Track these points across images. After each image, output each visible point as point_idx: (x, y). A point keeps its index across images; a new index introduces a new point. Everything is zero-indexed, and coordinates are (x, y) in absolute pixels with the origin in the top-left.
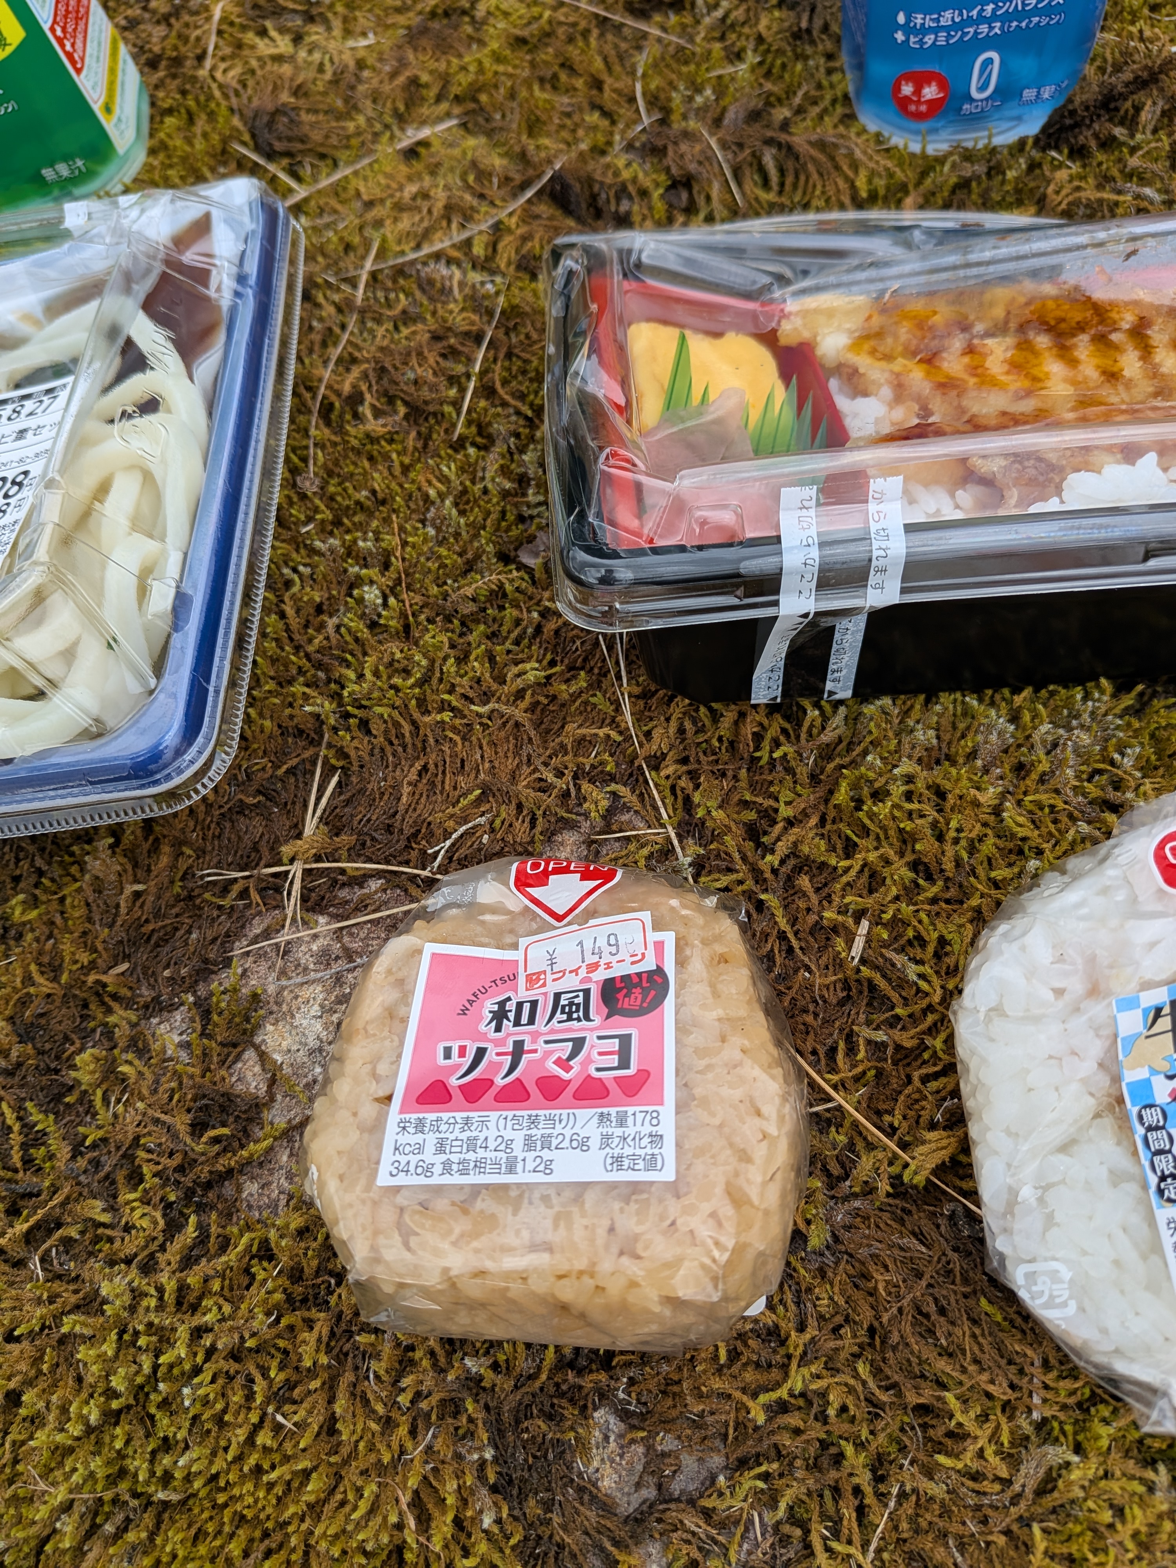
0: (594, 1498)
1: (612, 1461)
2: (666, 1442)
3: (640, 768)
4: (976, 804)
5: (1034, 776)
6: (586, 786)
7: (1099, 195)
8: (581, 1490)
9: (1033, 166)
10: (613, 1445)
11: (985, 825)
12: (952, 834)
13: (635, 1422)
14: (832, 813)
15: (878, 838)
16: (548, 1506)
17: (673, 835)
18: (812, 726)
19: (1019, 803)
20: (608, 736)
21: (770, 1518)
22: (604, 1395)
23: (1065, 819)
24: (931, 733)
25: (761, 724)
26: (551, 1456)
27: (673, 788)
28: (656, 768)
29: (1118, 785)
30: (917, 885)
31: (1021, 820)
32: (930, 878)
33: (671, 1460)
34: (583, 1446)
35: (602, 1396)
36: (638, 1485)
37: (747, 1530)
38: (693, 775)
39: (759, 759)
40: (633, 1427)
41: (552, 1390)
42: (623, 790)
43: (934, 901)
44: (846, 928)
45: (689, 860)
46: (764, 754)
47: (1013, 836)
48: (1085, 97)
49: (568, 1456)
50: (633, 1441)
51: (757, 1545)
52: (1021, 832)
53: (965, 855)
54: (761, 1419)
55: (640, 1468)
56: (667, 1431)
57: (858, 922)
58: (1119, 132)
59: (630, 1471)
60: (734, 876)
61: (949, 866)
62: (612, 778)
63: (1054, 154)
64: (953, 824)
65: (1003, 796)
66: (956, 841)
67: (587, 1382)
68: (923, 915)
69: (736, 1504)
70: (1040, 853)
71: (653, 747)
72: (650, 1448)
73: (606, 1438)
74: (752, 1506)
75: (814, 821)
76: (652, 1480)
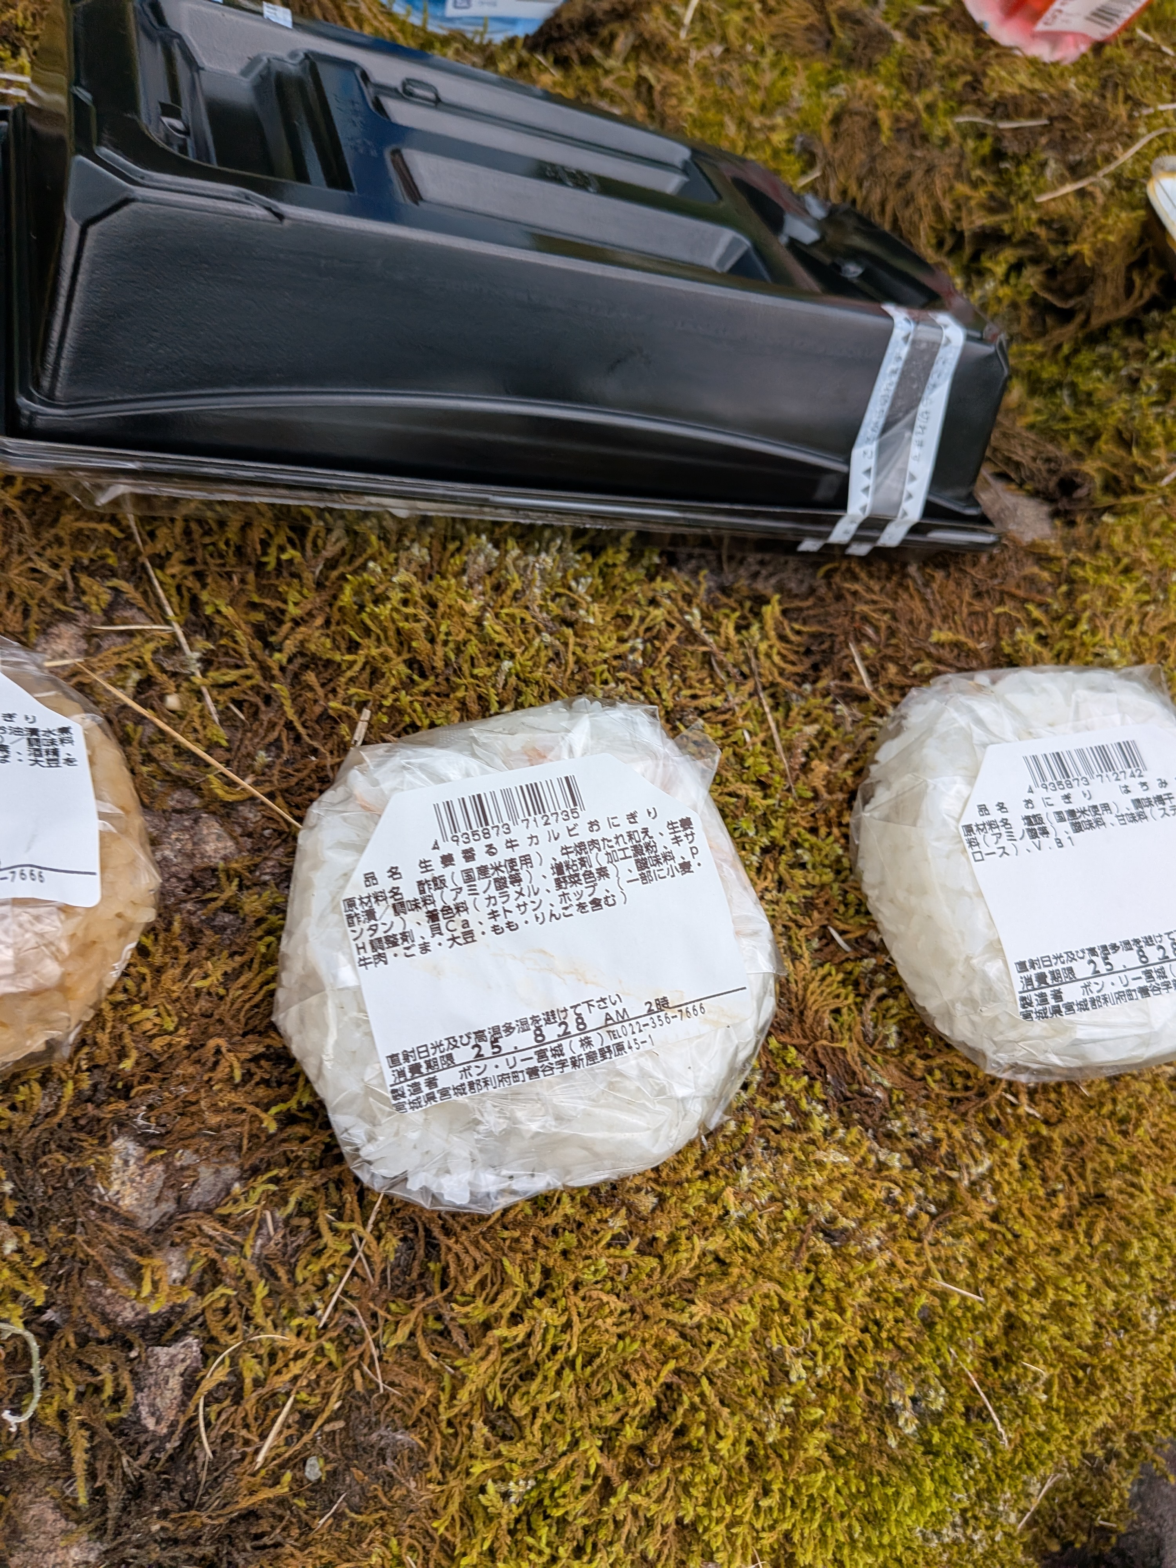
0: (116, 1216)
1: (132, 1181)
2: (184, 1157)
3: (143, 566)
4: (463, 614)
5: (509, 593)
6: (85, 580)
8: (103, 1210)
9: (522, 65)
10: (133, 1167)
11: (469, 631)
12: (442, 637)
13: (154, 1142)
14: (336, 616)
15: (378, 640)
16: (70, 1229)
17: (179, 632)
18: (317, 536)
19: (497, 616)
20: (108, 532)
21: (281, 1214)
22: (123, 1124)
23: (532, 631)
24: (425, 551)
25: (267, 531)
26: (71, 1185)
27: (179, 588)
28: (162, 567)
29: (574, 606)
30: (412, 681)
31: (498, 628)
32: (423, 676)
33: (189, 1172)
34: (103, 1171)
35: (121, 1125)
36: (158, 1200)
37: (260, 1228)
38: (200, 576)
39: (265, 564)
40: (153, 1148)
41: (70, 1125)
42: (125, 586)
43: (426, 693)
44: (349, 717)
45: (197, 655)
46: (271, 560)
47: (492, 641)
49: (89, 1182)
50: (152, 1162)
51: (270, 1239)
52: (498, 639)
53: (452, 656)
54: (273, 1127)
55: (160, 1183)
56: (186, 1147)
57: (360, 711)
58: (596, 53)
59: (151, 1188)
60: (243, 672)
61: (439, 664)
62: (114, 574)
63: (540, 58)
64: (443, 628)
65: (483, 609)
66: (445, 643)
67: (106, 1112)
68: (417, 706)
69: (249, 1207)
70: (512, 656)
71: (159, 547)
72: (168, 1165)
73: (126, 1163)
74: (265, 1207)
75: (319, 621)
76: (171, 1194)
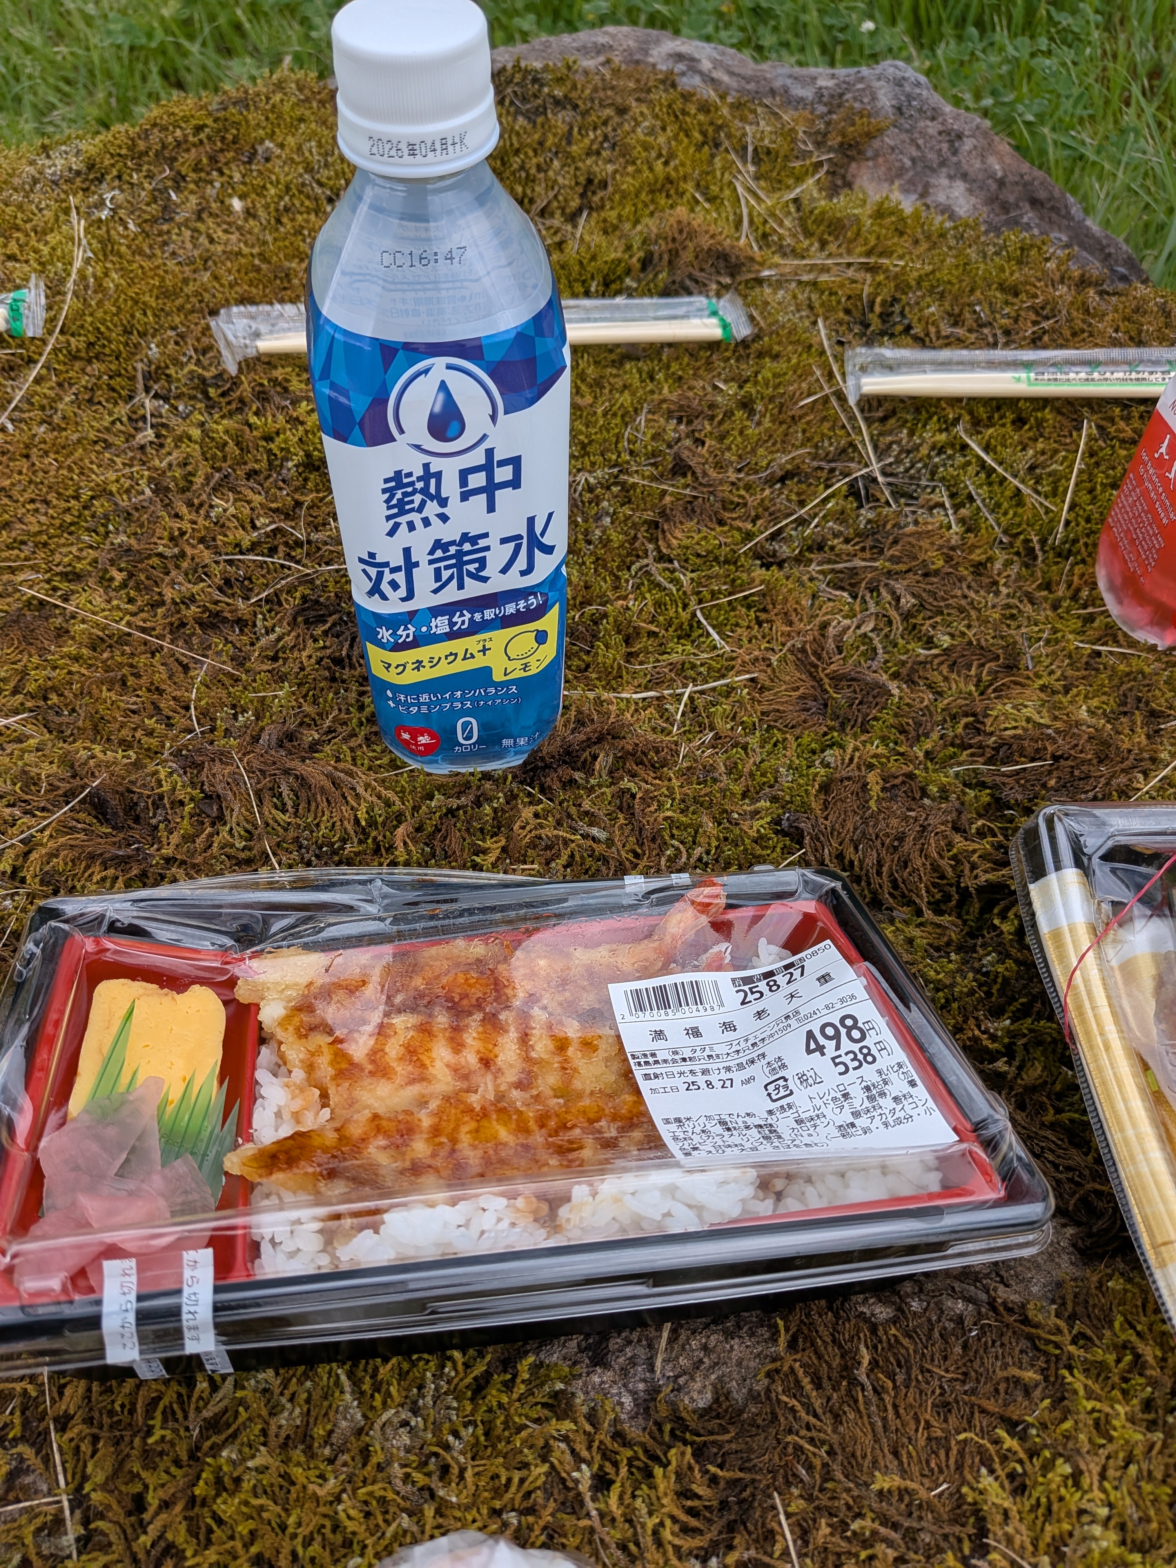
3: (47, 1427)
7: (556, 832)
9: (512, 797)
12: (290, 1530)
17: (66, 1504)
20: (25, 1390)
23: (394, 1509)
27: (74, 1452)
28: (63, 1430)
31: (353, 1513)
38: (94, 1439)
42: (29, 1452)
47: (344, 1530)
48: (551, 748)
52: (351, 1527)
53: (300, 1551)
58: (578, 776)
60: (111, 1557)
64: (292, 1520)
66: (294, 1536)
70: (364, 1547)
71: (63, 1406)
75: (179, 1507)
